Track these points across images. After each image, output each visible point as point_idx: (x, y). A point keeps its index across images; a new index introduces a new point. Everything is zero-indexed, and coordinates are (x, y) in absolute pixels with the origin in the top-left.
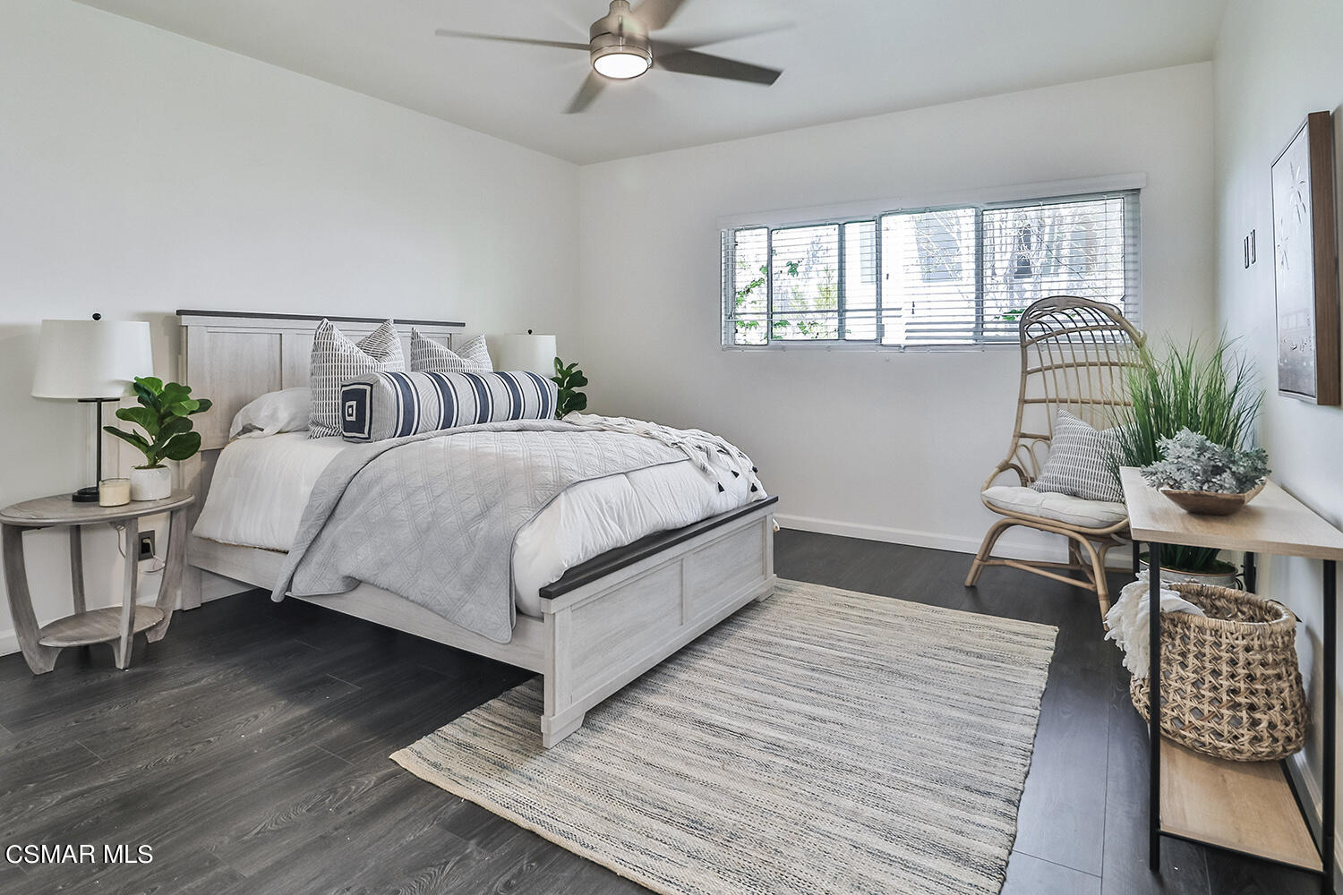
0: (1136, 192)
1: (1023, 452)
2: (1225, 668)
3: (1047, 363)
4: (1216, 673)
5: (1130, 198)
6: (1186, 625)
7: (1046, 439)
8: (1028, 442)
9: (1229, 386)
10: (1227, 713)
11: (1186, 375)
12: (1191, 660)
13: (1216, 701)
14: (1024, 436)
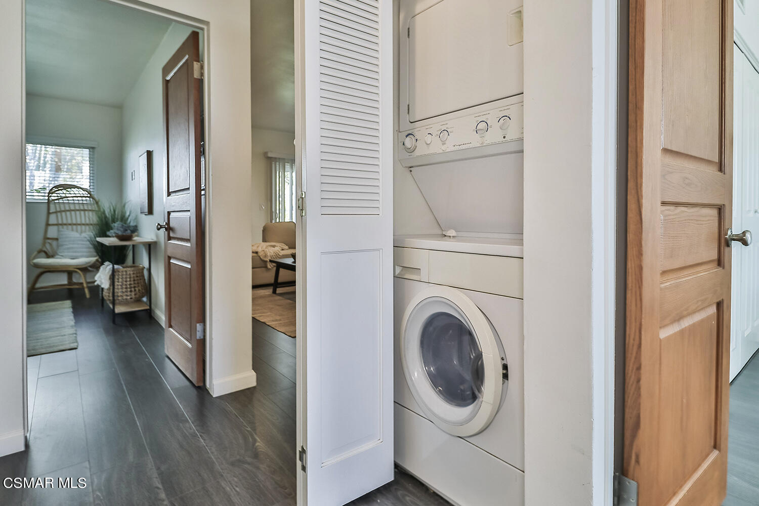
0: (93, 148)
1: (48, 246)
2: (128, 279)
3: (58, 209)
4: (126, 281)
5: (91, 150)
6: (119, 272)
7: (57, 239)
8: (49, 241)
9: (128, 214)
10: (129, 290)
11: (114, 211)
12: (120, 280)
13: (126, 288)
14: (49, 239)
